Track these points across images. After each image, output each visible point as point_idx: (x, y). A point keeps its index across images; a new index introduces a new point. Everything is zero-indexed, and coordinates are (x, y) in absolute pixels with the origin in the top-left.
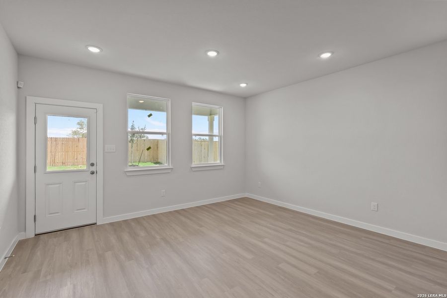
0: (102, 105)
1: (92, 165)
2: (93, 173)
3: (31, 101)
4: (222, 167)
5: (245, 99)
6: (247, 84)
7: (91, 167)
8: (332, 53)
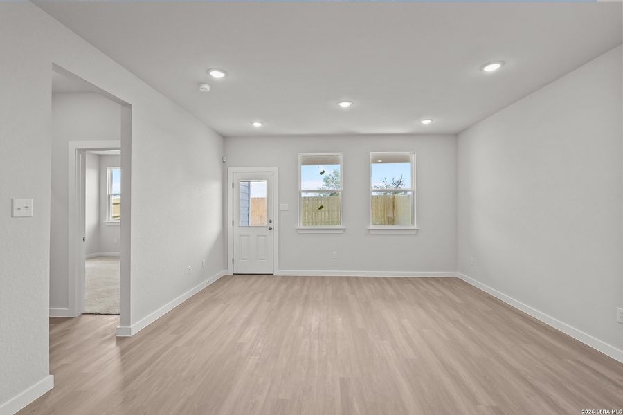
0: (277, 168)
1: (270, 222)
2: (270, 229)
3: (231, 170)
4: (415, 232)
5: (455, 136)
6: (431, 120)
7: (269, 224)
8: (503, 63)
